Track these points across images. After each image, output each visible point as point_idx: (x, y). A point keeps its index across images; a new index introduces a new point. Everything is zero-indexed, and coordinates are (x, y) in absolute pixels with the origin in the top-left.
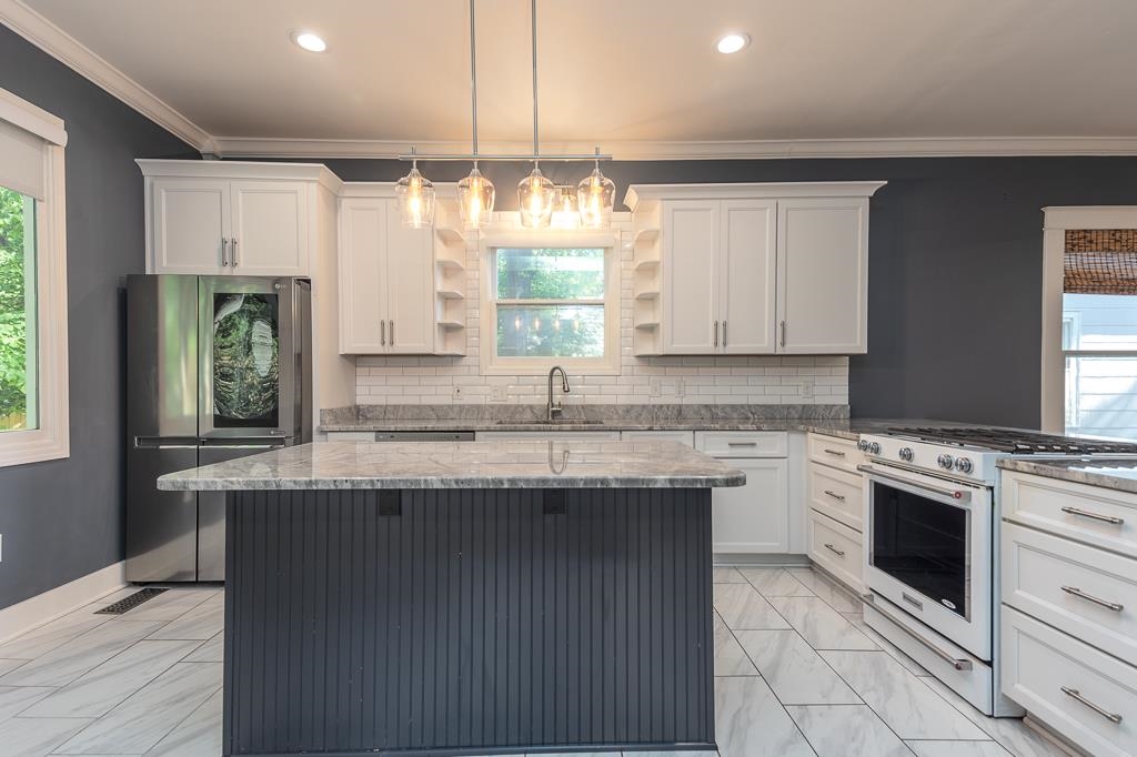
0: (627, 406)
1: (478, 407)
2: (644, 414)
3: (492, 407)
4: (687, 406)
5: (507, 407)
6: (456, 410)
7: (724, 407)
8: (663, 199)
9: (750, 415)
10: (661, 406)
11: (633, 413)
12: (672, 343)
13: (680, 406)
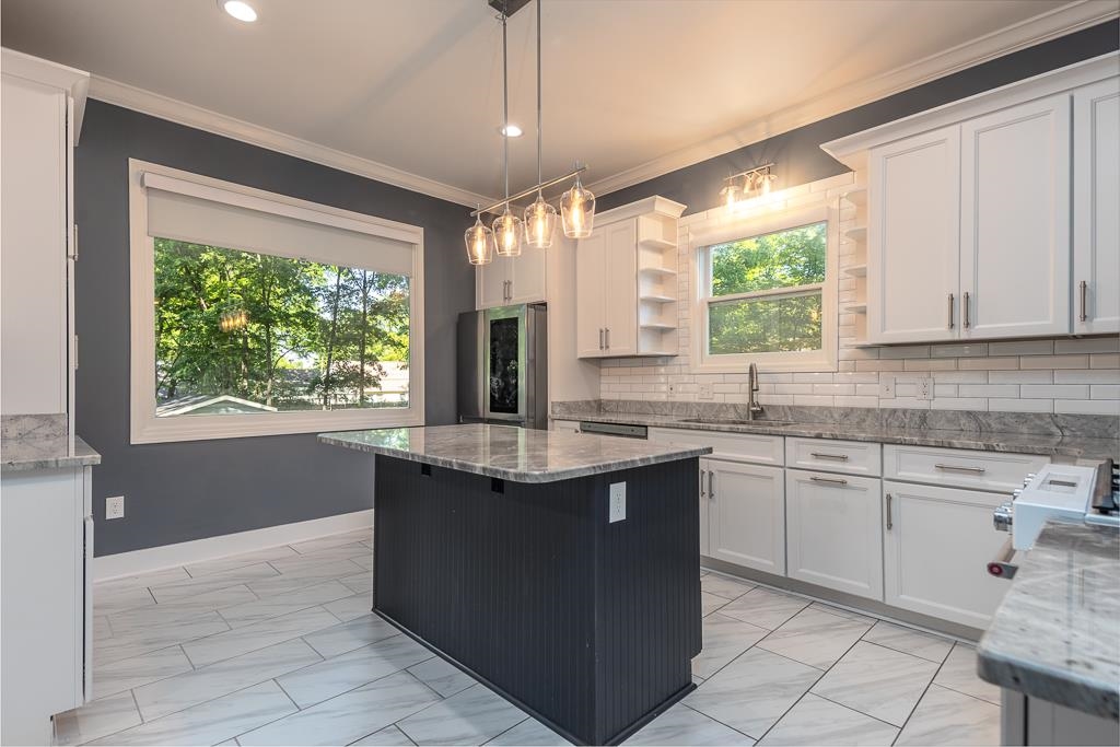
0: (844, 408)
1: (687, 404)
2: (869, 420)
3: (699, 404)
4: (936, 412)
5: (712, 405)
6: (669, 406)
7: (1001, 416)
8: (871, 148)
9: (1054, 429)
10: (895, 411)
11: (854, 419)
12: (883, 329)
13: (924, 412)
